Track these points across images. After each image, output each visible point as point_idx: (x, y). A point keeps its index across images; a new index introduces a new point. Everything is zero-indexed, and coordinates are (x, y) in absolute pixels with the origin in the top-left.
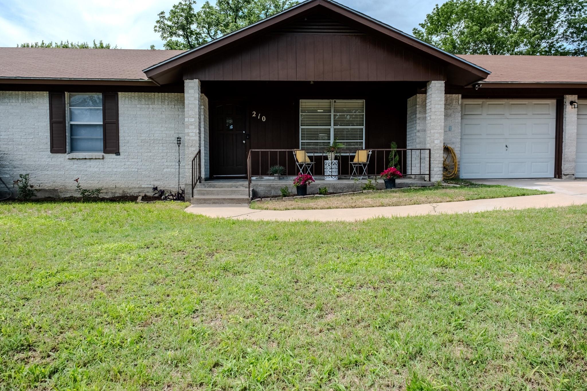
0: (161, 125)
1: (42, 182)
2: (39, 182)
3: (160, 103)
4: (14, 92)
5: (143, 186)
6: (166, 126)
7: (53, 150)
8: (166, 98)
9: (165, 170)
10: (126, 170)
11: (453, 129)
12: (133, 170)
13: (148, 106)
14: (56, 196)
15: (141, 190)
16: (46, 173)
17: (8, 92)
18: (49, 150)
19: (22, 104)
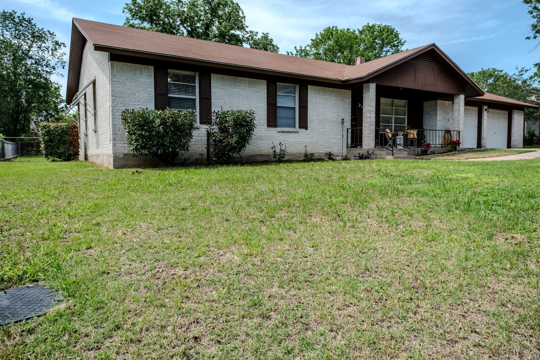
0: (330, 110)
1: (261, 149)
2: (259, 149)
3: (330, 95)
4: (243, 79)
5: (320, 152)
6: (333, 110)
7: (269, 126)
8: (333, 92)
9: (331, 141)
10: (311, 140)
11: (449, 120)
12: (315, 140)
13: (323, 96)
14: (270, 159)
15: (319, 154)
16: (264, 142)
17: (239, 78)
18: (266, 125)
19: (248, 88)
